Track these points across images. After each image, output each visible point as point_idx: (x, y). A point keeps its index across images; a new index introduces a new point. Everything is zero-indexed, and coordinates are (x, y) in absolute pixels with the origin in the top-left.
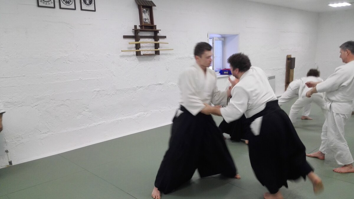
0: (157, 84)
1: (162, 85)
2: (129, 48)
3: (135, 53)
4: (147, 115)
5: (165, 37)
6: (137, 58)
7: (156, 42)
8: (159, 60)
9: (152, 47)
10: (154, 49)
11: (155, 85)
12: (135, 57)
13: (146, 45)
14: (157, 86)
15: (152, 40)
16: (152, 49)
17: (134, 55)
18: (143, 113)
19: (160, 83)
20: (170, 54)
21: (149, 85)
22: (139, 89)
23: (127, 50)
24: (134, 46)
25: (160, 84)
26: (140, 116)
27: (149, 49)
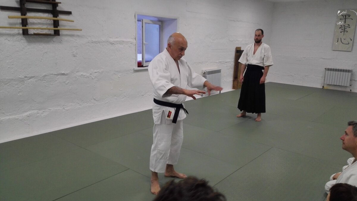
0: (58, 75)
1: (66, 75)
2: (11, 24)
3: (21, 32)
4: (42, 113)
5: (69, 13)
6: (24, 39)
7: (55, 19)
8: (60, 42)
9: (49, 24)
10: (52, 27)
11: (55, 75)
12: (21, 37)
13: (39, 21)
14: (58, 77)
15: (50, 16)
16: (49, 27)
17: (19, 34)
18: (36, 111)
19: (63, 72)
20: (78, 36)
21: (45, 76)
22: (29, 80)
23: (7, 26)
24: (20, 21)
25: (63, 74)
26: (31, 116)
27: (45, 27)
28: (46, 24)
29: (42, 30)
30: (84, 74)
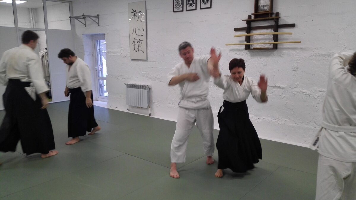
1: (282, 89)
3: (244, 47)
5: (293, 26)
7: (275, 33)
8: (281, 56)
10: (272, 41)
13: (262, 37)
15: (271, 31)
24: (245, 38)
28: (269, 39)
29: (265, 45)
30: (304, 91)
